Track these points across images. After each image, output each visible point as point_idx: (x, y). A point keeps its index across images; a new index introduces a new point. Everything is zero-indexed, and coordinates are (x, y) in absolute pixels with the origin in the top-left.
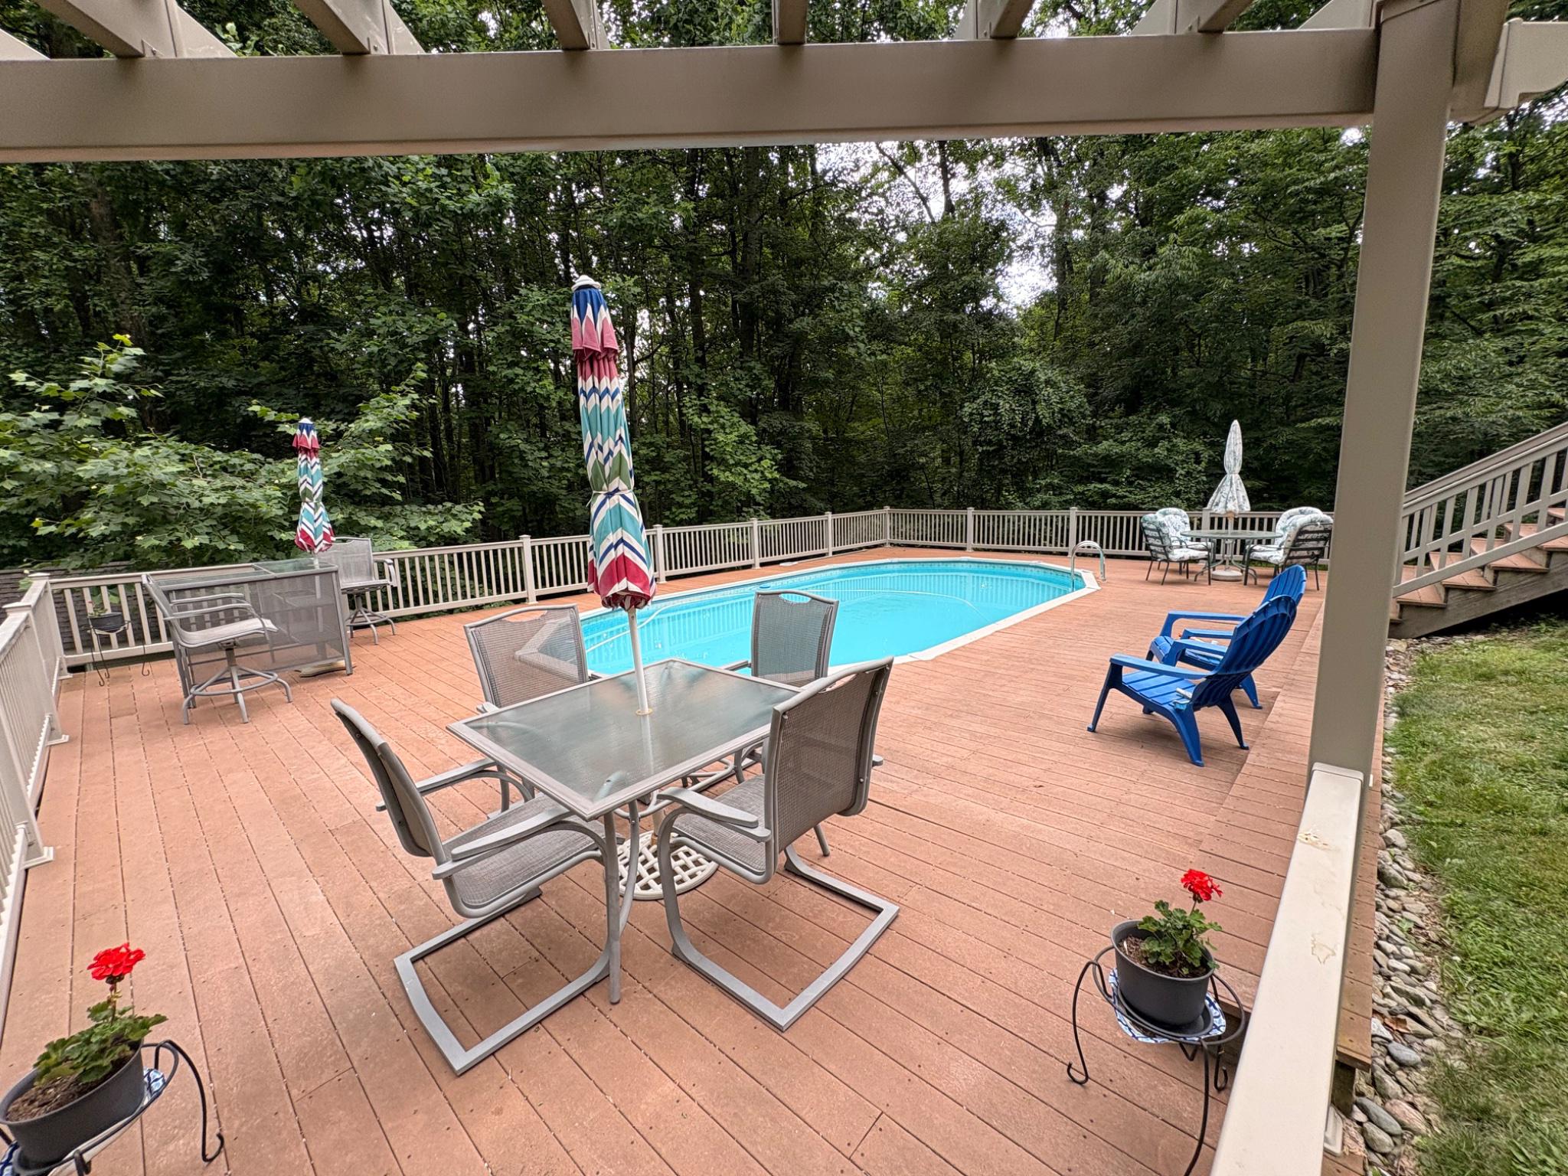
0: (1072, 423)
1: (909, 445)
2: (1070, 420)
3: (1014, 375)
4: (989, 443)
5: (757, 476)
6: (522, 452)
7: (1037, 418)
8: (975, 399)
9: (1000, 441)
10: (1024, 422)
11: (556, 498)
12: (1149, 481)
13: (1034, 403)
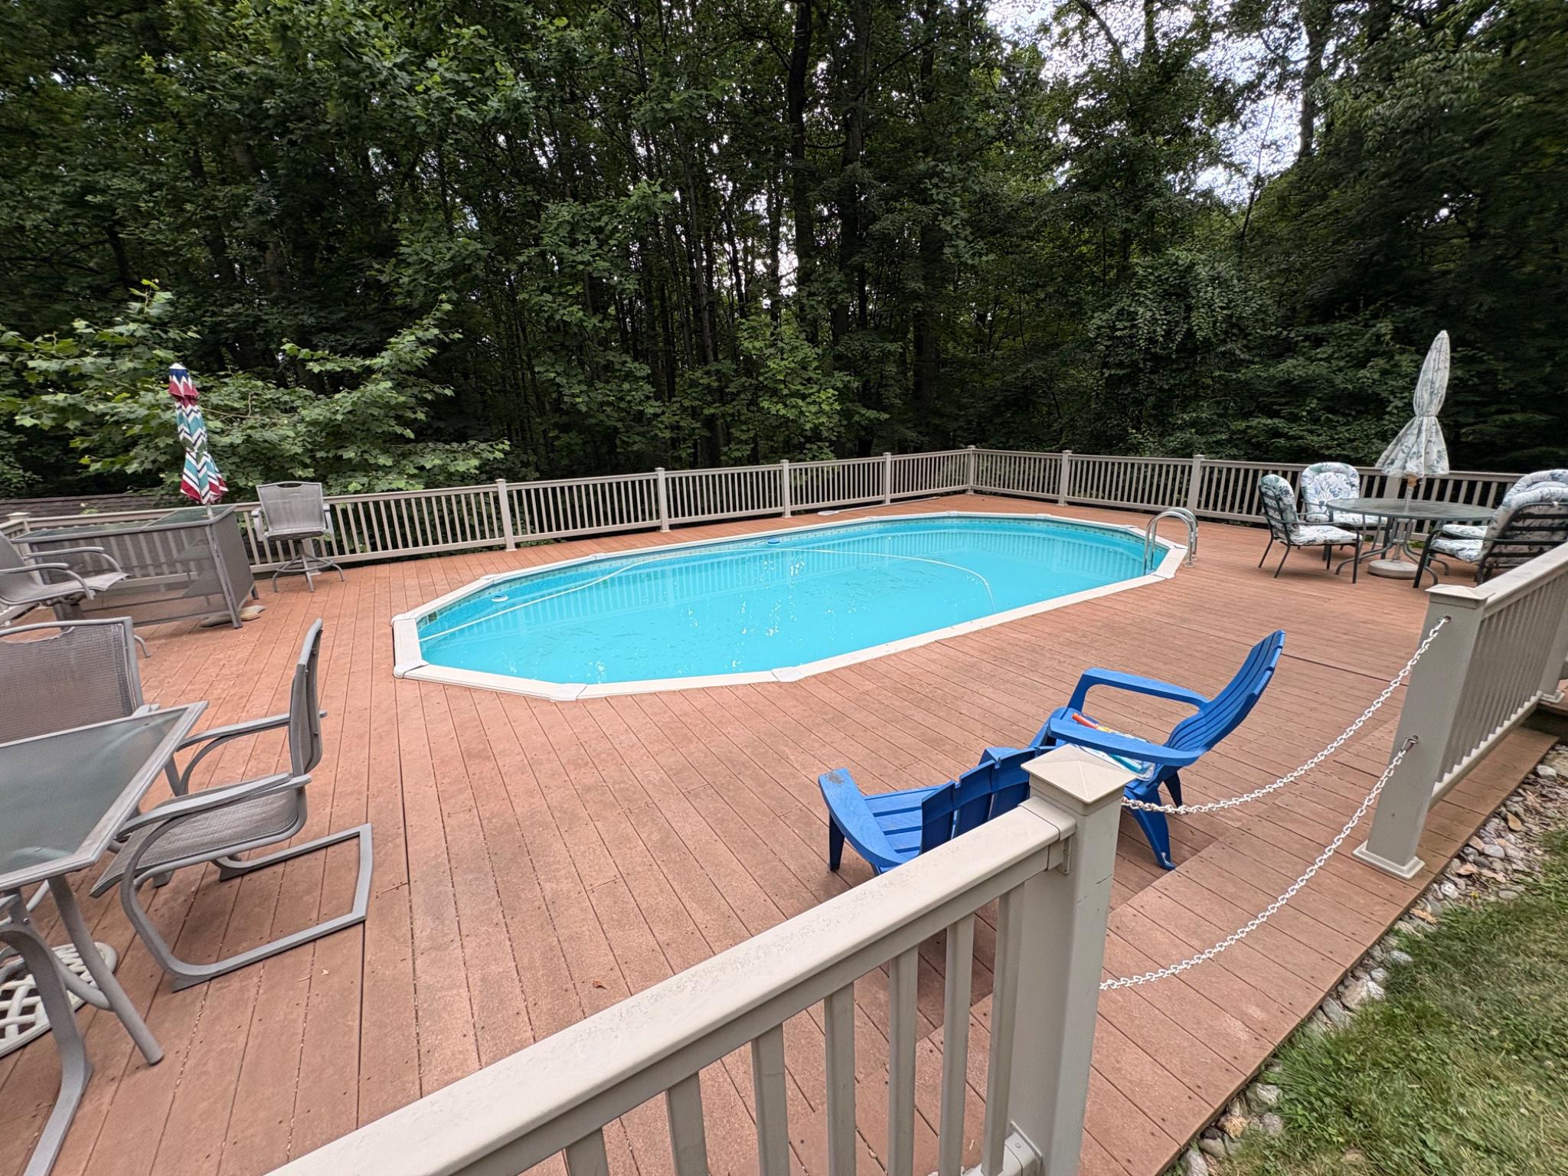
0: (1244, 333)
1: (1023, 369)
2: (1241, 330)
3: (1164, 272)
4: (1120, 365)
5: (814, 409)
6: (559, 385)
7: (1189, 330)
8: (1110, 306)
9: (1135, 363)
10: (1169, 335)
11: (616, 430)
12: (1345, 415)
13: (1189, 309)
